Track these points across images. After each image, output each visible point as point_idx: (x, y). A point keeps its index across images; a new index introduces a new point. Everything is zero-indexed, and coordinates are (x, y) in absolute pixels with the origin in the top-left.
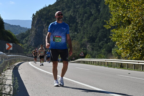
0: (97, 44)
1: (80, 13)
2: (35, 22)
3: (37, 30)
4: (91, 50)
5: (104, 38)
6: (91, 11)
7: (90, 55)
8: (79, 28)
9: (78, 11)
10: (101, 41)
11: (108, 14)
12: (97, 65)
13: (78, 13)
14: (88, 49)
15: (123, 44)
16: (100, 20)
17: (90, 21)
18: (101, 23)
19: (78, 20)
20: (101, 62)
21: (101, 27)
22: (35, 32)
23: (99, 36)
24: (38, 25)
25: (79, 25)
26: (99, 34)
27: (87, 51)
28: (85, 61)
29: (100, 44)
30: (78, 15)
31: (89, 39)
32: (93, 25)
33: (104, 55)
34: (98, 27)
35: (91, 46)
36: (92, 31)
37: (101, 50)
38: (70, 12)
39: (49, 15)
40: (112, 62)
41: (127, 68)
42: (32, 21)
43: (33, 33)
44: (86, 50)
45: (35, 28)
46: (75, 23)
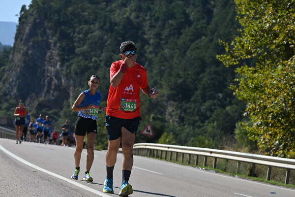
0: (196, 107)
1: (156, 15)
2: (27, 30)
3: (30, 52)
4: (175, 123)
5: (217, 92)
6: (187, 12)
7: (171, 136)
8: (150, 56)
9: (149, 9)
10: (207, 98)
11: (235, 26)
12: (184, 165)
13: (149, 14)
14: (167, 117)
15: (266, 110)
16: (211, 40)
17: (180, 42)
18: (213, 49)
19: (147, 34)
20: (198, 155)
21: (211, 59)
22: (24, 57)
23: (204, 84)
24: (33, 39)
25: (148, 48)
26: (204, 79)
27: (164, 125)
28: (154, 150)
29: (204, 107)
30: (149, 22)
31: (174, 90)
32: (188, 53)
33: (211, 139)
34: (202, 60)
35: (179, 112)
36: (185, 70)
37: (204, 126)
38: (128, 9)
39: (66, 14)
40: (227, 160)
41: (269, 179)
42: (17, 27)
43: (16, 61)
44: (163, 120)
45: (24, 45)
46: (140, 41)
